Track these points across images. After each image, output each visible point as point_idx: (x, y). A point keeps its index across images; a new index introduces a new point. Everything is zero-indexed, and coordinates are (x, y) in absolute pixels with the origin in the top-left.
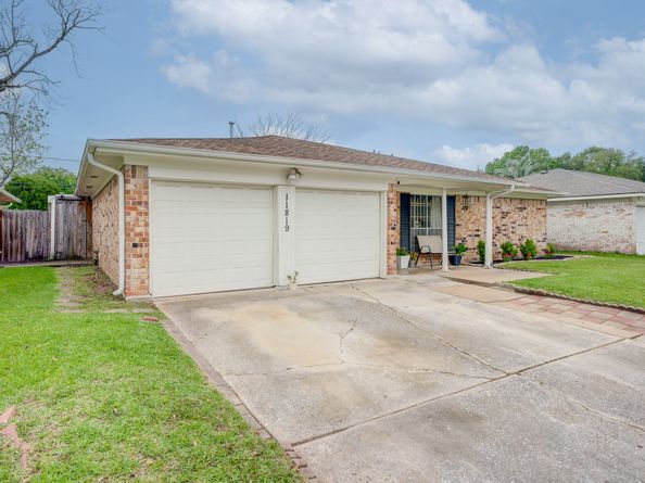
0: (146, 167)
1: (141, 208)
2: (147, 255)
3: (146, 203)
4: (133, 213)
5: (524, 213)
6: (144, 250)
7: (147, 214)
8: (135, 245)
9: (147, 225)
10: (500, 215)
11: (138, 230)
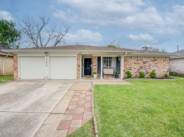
0: (17, 54)
1: (16, 62)
2: (17, 71)
3: (17, 61)
4: (15, 63)
5: (156, 62)
6: (17, 70)
7: (17, 63)
8: (15, 69)
9: (17, 65)
10: (142, 63)
11: (15, 66)
